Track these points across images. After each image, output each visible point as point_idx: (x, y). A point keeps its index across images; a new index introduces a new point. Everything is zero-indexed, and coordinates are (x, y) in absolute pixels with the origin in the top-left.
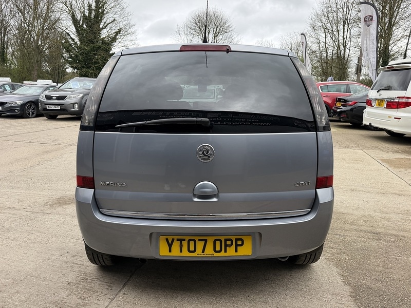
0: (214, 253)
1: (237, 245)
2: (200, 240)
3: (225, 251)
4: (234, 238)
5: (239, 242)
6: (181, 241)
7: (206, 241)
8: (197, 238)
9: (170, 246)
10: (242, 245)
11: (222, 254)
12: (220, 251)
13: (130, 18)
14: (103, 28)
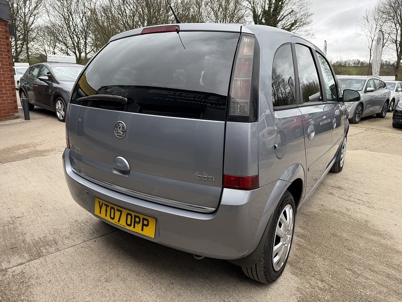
0: (126, 225)
1: (143, 225)
2: (118, 210)
3: (134, 227)
4: (141, 217)
5: (145, 222)
6: (107, 206)
7: (121, 212)
8: (116, 208)
9: (101, 208)
10: (147, 225)
11: (131, 228)
12: (130, 225)
13: (309, 7)
14: (279, 21)
